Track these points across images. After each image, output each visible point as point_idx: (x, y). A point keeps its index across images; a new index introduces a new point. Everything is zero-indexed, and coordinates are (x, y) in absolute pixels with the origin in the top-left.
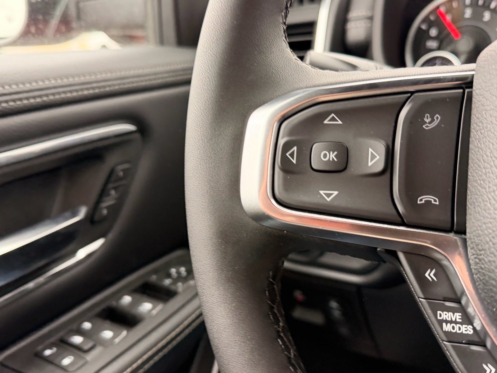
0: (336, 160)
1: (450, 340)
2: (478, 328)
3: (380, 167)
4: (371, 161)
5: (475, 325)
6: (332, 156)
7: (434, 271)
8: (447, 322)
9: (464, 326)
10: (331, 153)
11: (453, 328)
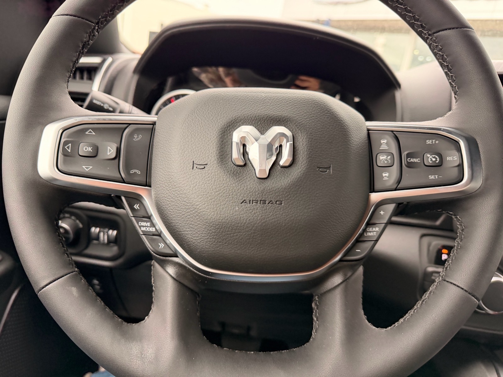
0: (92, 151)
1: (145, 234)
2: (158, 228)
3: (113, 156)
4: (109, 153)
5: (156, 227)
6: (90, 149)
7: (138, 205)
8: (143, 226)
9: (151, 228)
10: (89, 147)
11: (146, 229)
